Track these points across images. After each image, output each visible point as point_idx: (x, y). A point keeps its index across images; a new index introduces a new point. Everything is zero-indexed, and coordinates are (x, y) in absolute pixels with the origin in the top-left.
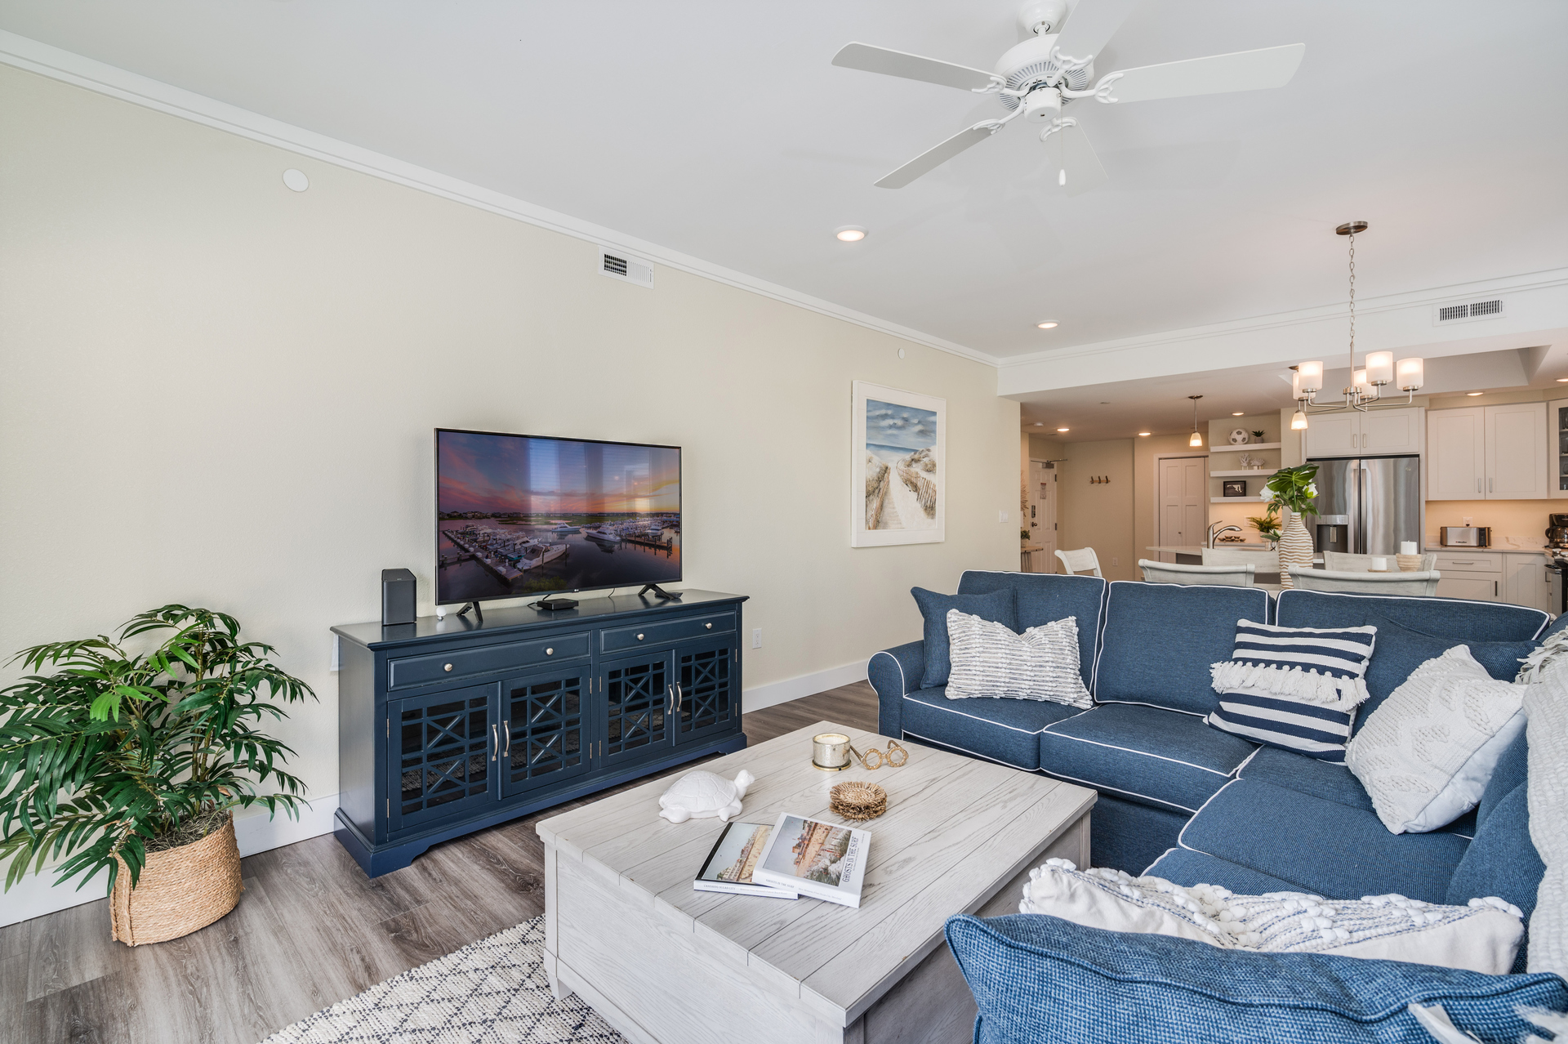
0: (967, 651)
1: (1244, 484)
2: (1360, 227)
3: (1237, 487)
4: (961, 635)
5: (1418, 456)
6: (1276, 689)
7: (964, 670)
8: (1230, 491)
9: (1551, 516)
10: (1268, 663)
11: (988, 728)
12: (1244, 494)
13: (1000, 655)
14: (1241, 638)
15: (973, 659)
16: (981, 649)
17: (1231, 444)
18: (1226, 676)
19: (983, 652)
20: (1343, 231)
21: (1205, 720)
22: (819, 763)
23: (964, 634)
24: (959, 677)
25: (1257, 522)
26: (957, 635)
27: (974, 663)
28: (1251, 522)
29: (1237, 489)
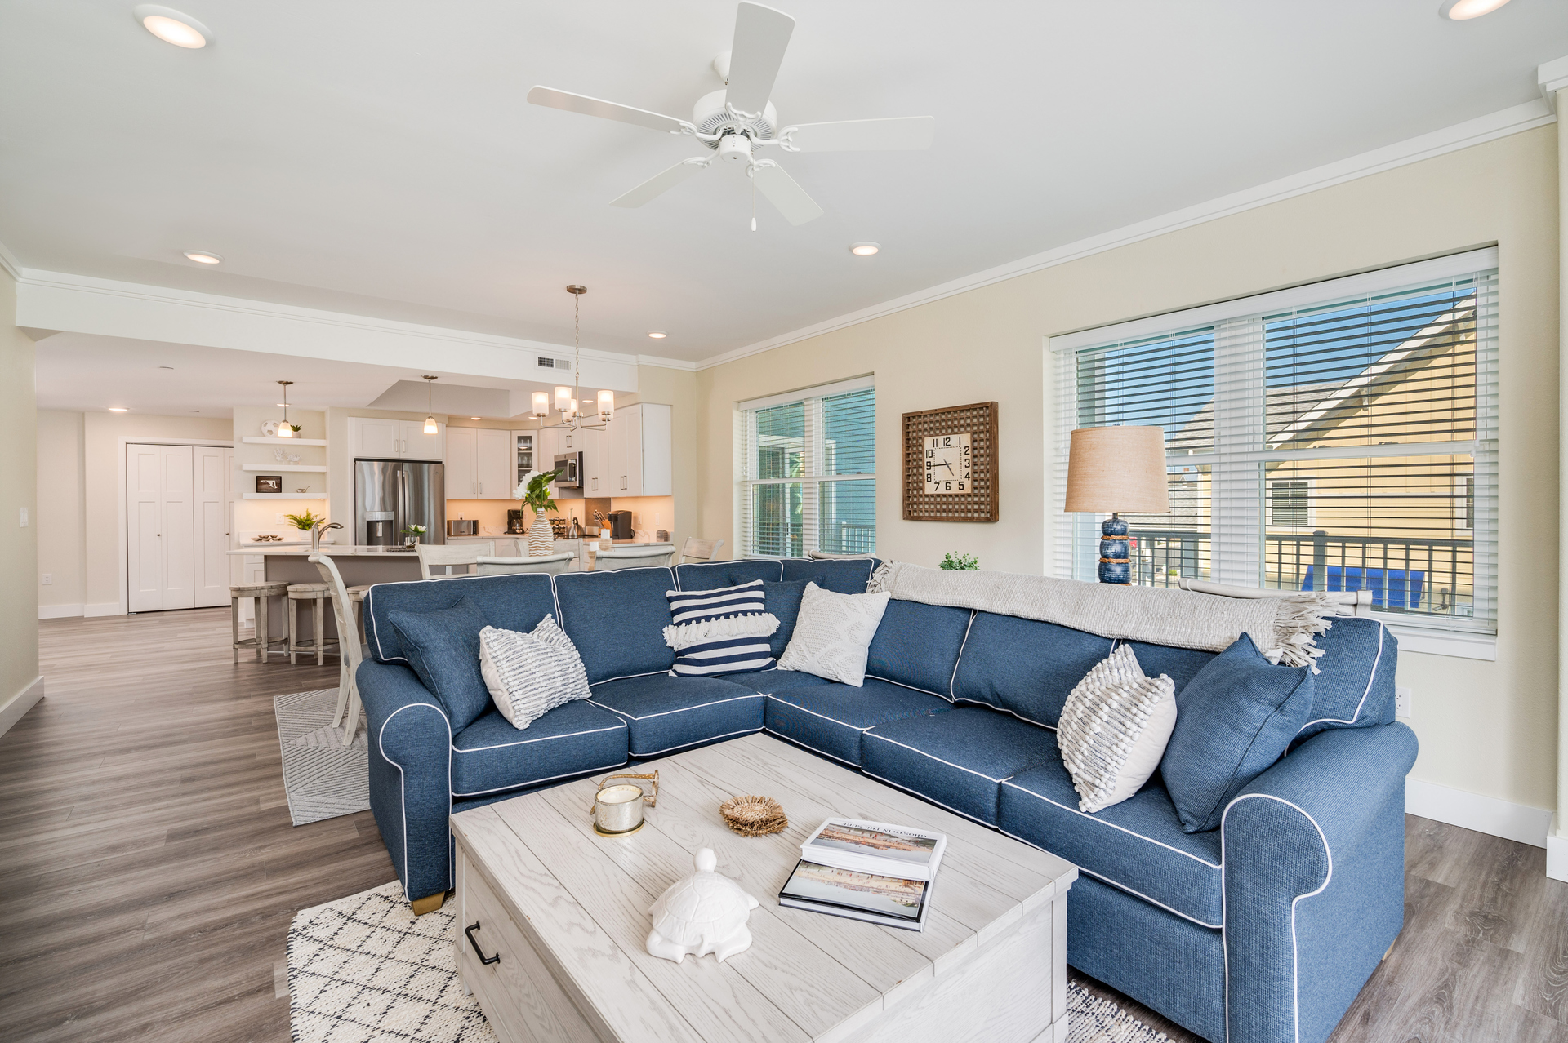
0: (521, 670)
1: (279, 479)
2: (582, 290)
3: (272, 483)
4: (507, 654)
5: (441, 463)
6: (736, 631)
7: (530, 691)
8: (264, 487)
9: (509, 511)
10: (718, 617)
11: (584, 739)
12: (279, 490)
13: (553, 664)
14: (675, 605)
15: (534, 676)
16: (538, 663)
17: (265, 436)
18: (676, 637)
19: (540, 665)
20: (572, 290)
21: (671, 673)
22: (613, 829)
23: (511, 652)
24: (527, 700)
25: (295, 519)
26: (504, 655)
27: (537, 680)
28: (289, 520)
29: (271, 485)
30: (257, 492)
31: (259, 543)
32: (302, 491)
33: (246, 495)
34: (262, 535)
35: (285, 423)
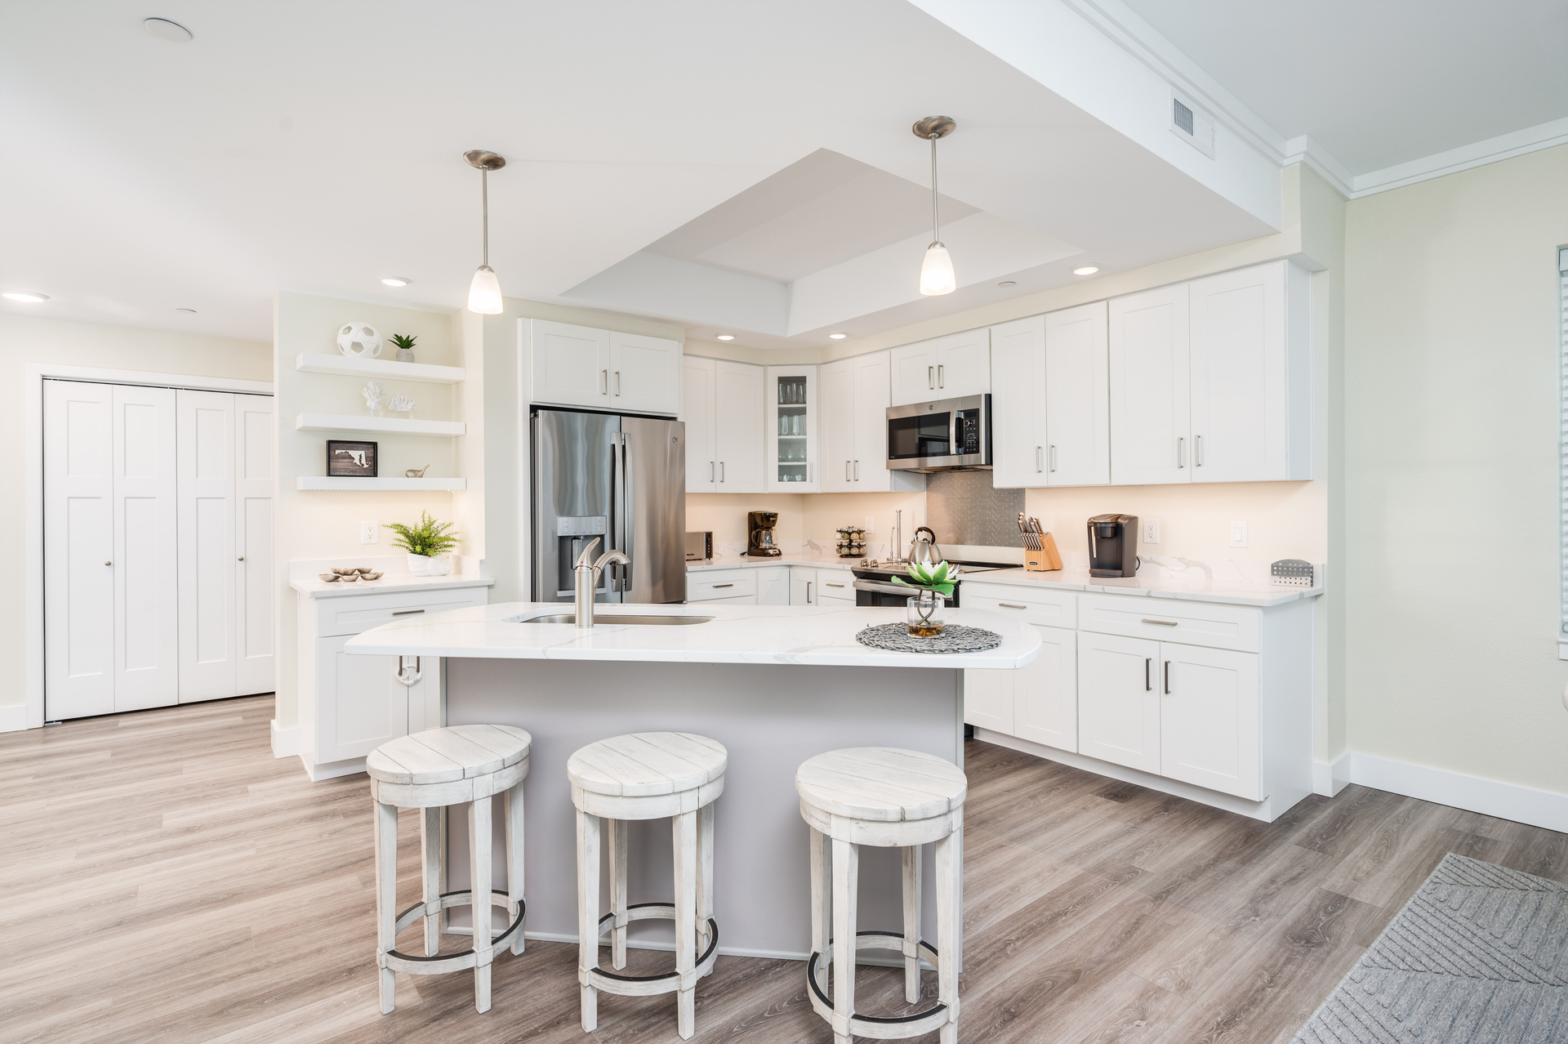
1: (372, 447)
3: (358, 456)
8: (341, 464)
12: (372, 472)
17: (346, 355)
28: (395, 535)
29: (357, 461)
30: (329, 474)
31: (332, 587)
32: (416, 473)
33: (301, 482)
34: (342, 569)
35: (486, 272)
